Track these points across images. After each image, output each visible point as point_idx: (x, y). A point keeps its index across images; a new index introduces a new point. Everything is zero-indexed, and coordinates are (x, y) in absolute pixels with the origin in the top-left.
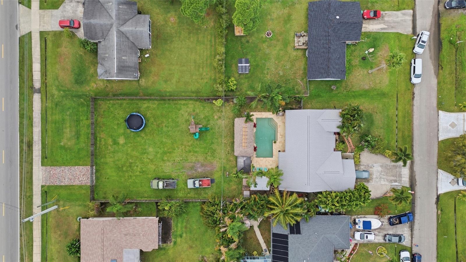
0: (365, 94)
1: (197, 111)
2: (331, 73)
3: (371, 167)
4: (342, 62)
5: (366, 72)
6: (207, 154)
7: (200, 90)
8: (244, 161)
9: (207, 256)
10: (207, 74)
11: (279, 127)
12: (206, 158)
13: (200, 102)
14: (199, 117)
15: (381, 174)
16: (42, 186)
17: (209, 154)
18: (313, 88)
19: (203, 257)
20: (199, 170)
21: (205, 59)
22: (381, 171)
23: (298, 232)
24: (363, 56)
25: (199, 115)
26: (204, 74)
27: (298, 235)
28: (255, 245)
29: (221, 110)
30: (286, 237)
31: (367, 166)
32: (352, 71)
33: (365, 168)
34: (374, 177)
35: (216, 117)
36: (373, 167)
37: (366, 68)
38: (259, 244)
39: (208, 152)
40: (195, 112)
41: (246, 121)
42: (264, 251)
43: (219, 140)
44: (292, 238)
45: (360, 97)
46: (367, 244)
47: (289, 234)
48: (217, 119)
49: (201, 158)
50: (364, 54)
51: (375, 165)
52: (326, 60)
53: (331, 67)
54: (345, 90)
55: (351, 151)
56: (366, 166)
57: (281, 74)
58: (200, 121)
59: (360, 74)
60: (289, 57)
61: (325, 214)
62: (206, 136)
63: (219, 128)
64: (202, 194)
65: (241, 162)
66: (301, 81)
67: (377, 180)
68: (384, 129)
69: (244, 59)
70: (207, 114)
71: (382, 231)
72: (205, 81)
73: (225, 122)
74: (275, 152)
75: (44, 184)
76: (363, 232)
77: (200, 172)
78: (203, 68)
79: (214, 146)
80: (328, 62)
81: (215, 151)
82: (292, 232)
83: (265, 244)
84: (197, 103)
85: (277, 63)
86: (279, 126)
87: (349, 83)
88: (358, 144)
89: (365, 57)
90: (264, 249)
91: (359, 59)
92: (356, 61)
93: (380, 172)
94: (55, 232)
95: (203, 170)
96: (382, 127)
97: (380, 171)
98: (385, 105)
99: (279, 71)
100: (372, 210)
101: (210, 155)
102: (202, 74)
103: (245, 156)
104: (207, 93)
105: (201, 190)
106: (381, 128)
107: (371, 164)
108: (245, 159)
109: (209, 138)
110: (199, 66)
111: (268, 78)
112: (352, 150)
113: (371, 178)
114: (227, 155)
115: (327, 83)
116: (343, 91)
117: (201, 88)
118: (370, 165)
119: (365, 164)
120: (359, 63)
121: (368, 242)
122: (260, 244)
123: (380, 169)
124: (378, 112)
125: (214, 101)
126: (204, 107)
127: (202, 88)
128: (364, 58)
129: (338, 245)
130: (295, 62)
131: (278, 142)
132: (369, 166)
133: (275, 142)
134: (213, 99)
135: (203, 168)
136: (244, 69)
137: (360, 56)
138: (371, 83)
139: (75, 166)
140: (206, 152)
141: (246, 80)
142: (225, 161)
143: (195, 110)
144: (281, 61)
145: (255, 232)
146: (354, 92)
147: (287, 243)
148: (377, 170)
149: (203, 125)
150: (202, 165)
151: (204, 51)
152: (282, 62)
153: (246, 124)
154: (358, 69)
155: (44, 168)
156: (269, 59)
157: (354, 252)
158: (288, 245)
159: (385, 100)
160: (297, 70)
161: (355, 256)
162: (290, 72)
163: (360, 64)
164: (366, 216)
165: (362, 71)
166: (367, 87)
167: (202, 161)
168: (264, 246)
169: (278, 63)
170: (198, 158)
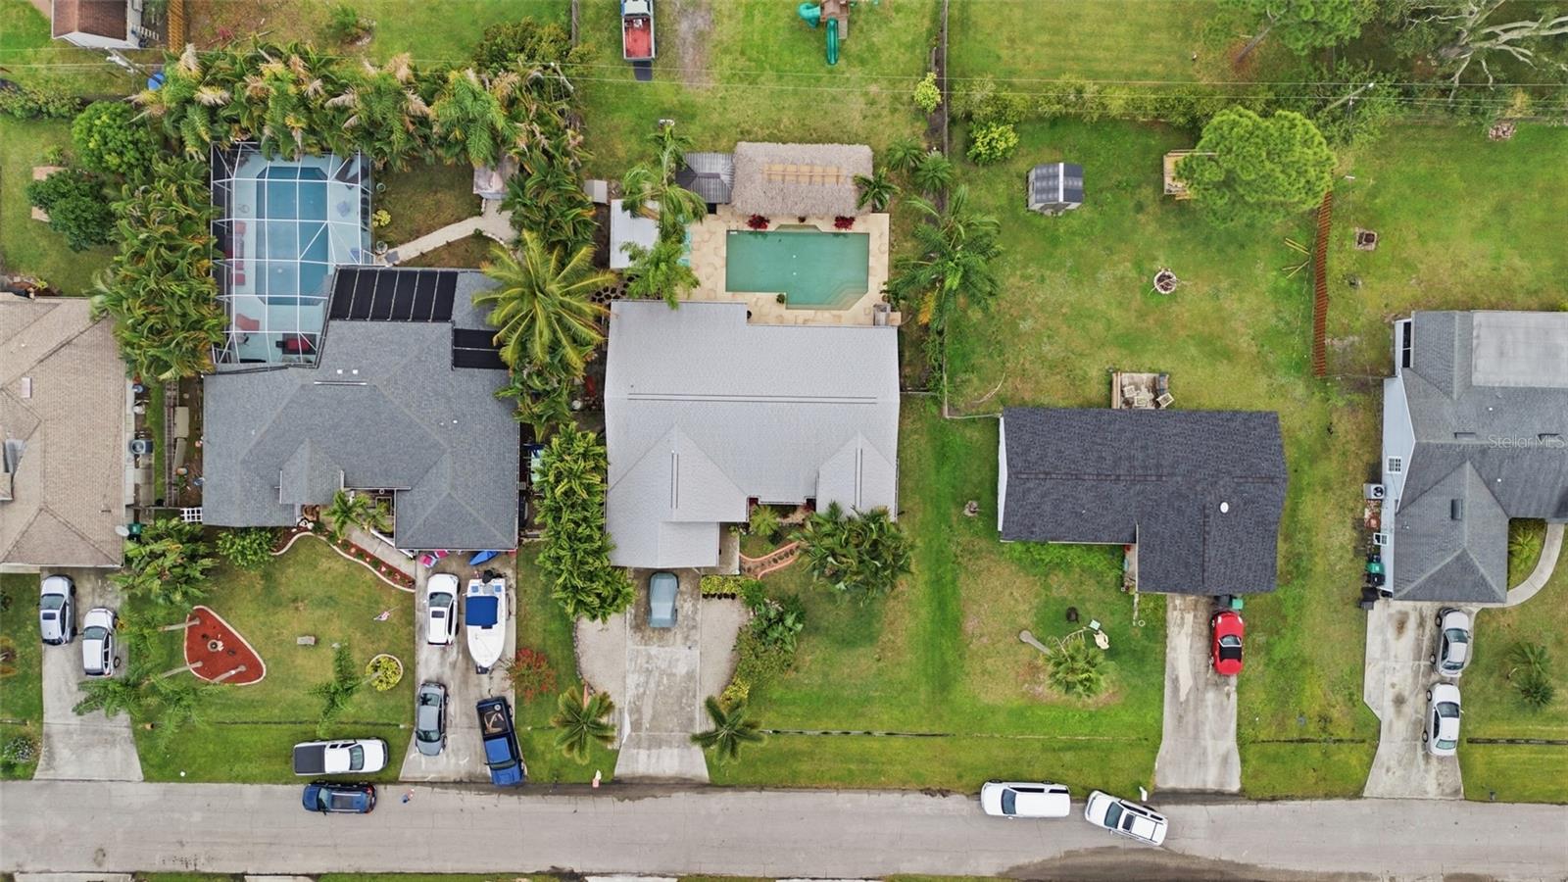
0: (947, 620)
1: (898, 22)
2: (1028, 485)
3: (687, 638)
4: (1063, 529)
5: (1023, 621)
6: (743, 53)
7: (971, 33)
8: (717, 176)
9: (375, 47)
10: (1028, 60)
11: (834, 316)
12: (727, 51)
13: (929, 31)
14: (875, 28)
15: (662, 673)
17: (742, 62)
19: (368, 31)
20: (684, 26)
21: (1081, 52)
22: (675, 675)
23: (460, 361)
24: (1080, 612)
25: (884, 26)
26: (1030, 50)
27: (448, 358)
28: (412, 221)
29: (899, 106)
30: (444, 314)
31: (691, 623)
32: (1027, 575)
33: (686, 617)
34: (654, 650)
35: (873, 89)
36: (689, 644)
37: (1037, 624)
38: (416, 234)
39: (750, 60)
40: (894, 14)
42: (391, 251)
43: (793, 102)
44: (437, 335)
45: (935, 604)
46: (412, 623)
47: (453, 323)
48: (866, 94)
49: (726, 31)
50: (1087, 617)
51: (696, 652)
52: (1073, 466)
53: (1049, 484)
54: (960, 548)
55: (746, 567)
56: (694, 619)
57: (1025, 326)
58: (861, 31)
59: (1016, 600)
60: (1081, 355)
61: (525, 472)
62: (809, 54)
63: (834, 99)
64: (598, 35)
65: (710, 164)
66: (997, 395)
67: (641, 660)
68: (821, 686)
69: (1081, 184)
70: (884, 56)
71: (458, 674)
72: (1004, 53)
73: (855, 123)
74: (750, 298)
76: (455, 604)
77: (676, 27)
78: (1050, 44)
79: (768, 83)
80: (1066, 474)
81: (753, 82)
82: (460, 336)
83: (415, 254)
84: (927, 23)
85: (1064, 311)
86: (840, 317)
87: (983, 563)
88: (772, 592)
89: (1077, 619)
90: (396, 253)
91: (1070, 597)
92: (1062, 588)
93: (669, 671)
95: (684, 40)
96: (831, 677)
97: (674, 671)
98: (905, 689)
99: (1033, 316)
100: (535, 640)
101: (740, 67)
102: (1028, 40)
103: (732, 181)
104: (960, 57)
105: (611, 31)
106: (826, 675)
107: (697, 638)
108: (725, 178)
109: (800, 62)
110: (1056, 32)
111: (1011, 280)
112: (749, 570)
113: (650, 638)
114: (738, 126)
115: (987, 485)
116: (958, 544)
117: (980, 37)
118: (695, 635)
119: (698, 618)
120: (1054, 599)
121: (418, 626)
122: (417, 237)
123: (681, 669)
124: (881, 664)
125: (932, 76)
126: (912, 46)
127: (981, 42)
128: (1073, 616)
129: (412, 504)
130: (1065, 373)
131: (781, 309)
132: (693, 632)
133: (781, 300)
134: (940, 74)
135: (690, 39)
136: (1044, 184)
137: (1083, 601)
138: (985, 640)
140: (748, 52)
141: (1004, 201)
142: (715, 118)
143: (901, 15)
144: (1070, 327)
145: (459, 220)
146: (954, 581)
147: (421, 316)
148: (678, 660)
149: (848, 42)
150: (701, 37)
151: (1108, 49)
152: (1064, 329)
153: (850, 181)
154: (1037, 595)
156: (1079, 282)
157: (383, 574)
158: (413, 320)
159: (923, 692)
160: (1037, 383)
161: (368, 577)
162: (1029, 358)
163: (1052, 601)
164: (513, 618)
165: (1026, 607)
166: (970, 625)
167: (715, 36)
168: (408, 251)
169: (1064, 315)
170: (725, 20)
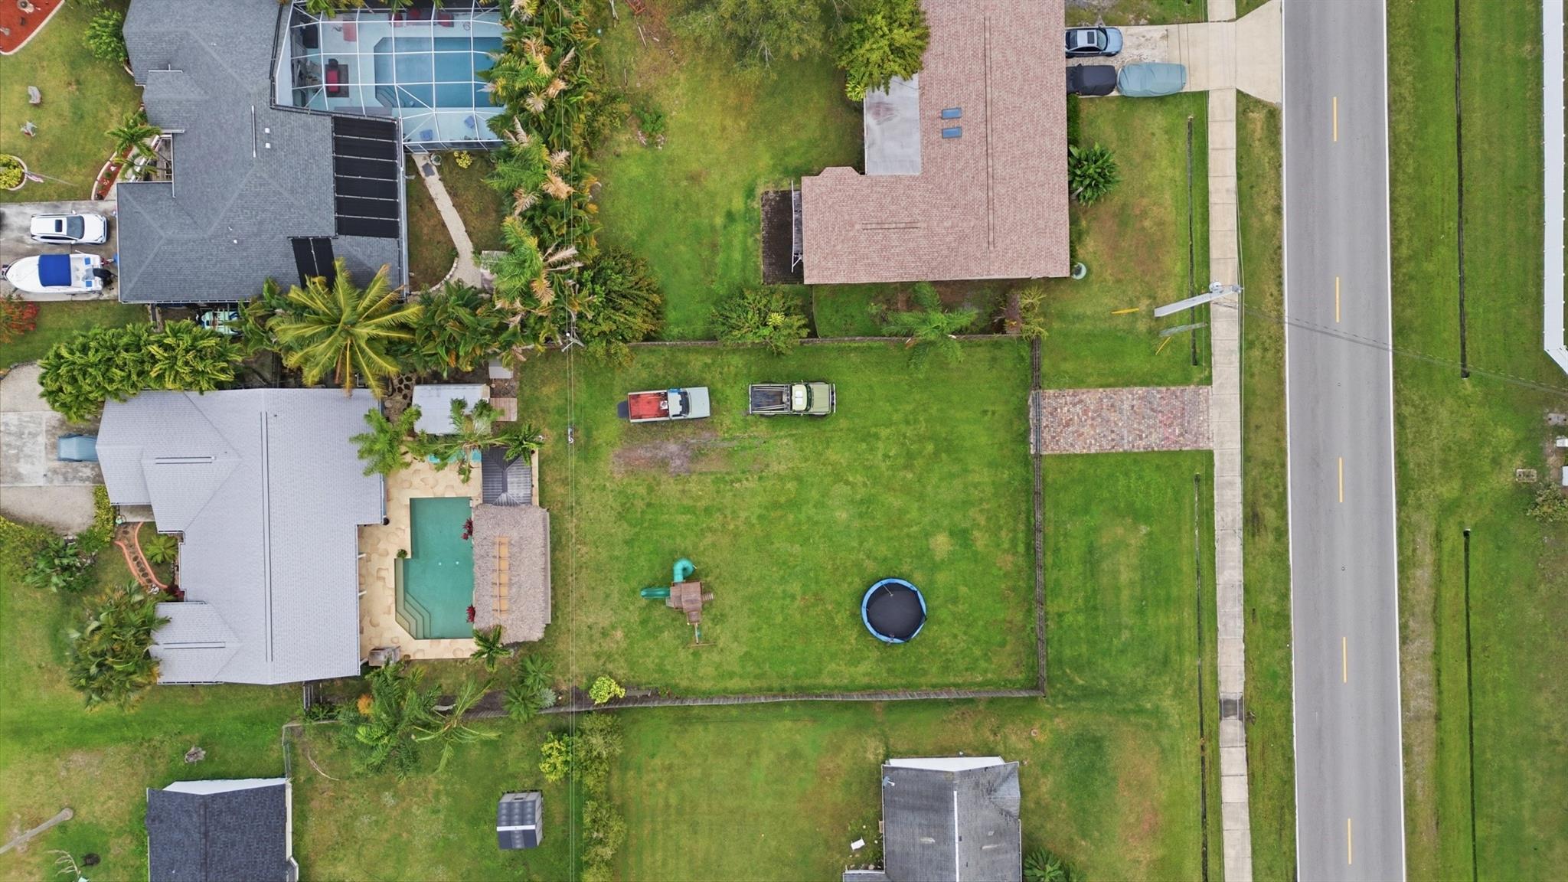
0: (83, 736)
1: (684, 655)
2: (195, 815)
3: (55, 472)
4: (160, 851)
5: (83, 811)
6: (649, 505)
7: (676, 727)
8: (505, 490)
9: (636, 148)
10: (653, 785)
11: (390, 607)
12: (650, 490)
13: (677, 686)
14: (678, 632)
15: (20, 449)
16: (1208, 381)
17: (640, 505)
18: (271, 749)
19: (652, 144)
20: (673, 447)
21: (660, 837)
22: (18, 461)
23: (300, 245)
24: (95, 868)
25: (679, 641)
26: (661, 786)
27: (300, 234)
28: (466, 189)
29: (601, 662)
30: (344, 227)
31: (70, 476)
32: (131, 813)
33: (76, 471)
34: (42, 439)
35: (619, 634)
36: (49, 474)
37: (81, 825)
38: (453, 192)
39: (643, 512)
40: (691, 651)
41: (498, 631)
42: (434, 169)
43: (604, 554)
44: (322, 223)
45: (101, 720)
46: (61, 198)
47: (335, 238)
48: (614, 627)
49: (670, 488)
50: (90, 874)
51: (42, 482)
52: (216, 859)
53: (196, 836)
54: (158, 744)
55: (129, 529)
56: (74, 478)
57: (387, 797)
58: (674, 620)
59: (104, 803)
60: (359, 855)
61: (214, 307)
62: (651, 569)
63: (607, 596)
64: (660, 364)
65: (519, 484)
66: (317, 774)
67: (32, 428)
68: (12, 609)
69: (519, 846)
70: (650, 643)
71: (12, 245)
72: (657, 762)
73: (584, 618)
74: (402, 518)
75: (1204, 390)
76: (73, 242)
77: (672, 440)
78: (668, 806)
79: (622, 531)
80: (206, 854)
81: (621, 517)
82: (324, 246)
83: (432, 192)
84: (684, 683)
85: (404, 835)
86: (389, 613)
87: (141, 769)
88: (103, 556)
89: (86, 865)
90: (433, 174)
91: (111, 857)
92: (119, 848)
93: (21, 455)
94: (1161, 224)
95: (660, 448)
96: (20, 620)
97: (22, 460)
98: (13, 694)
99: (397, 804)
100: (48, 319)
101: (635, 502)
102: (671, 783)
103: (501, 504)
104: (653, 718)
105: (664, 377)
106: (22, 614)
107: (56, 483)
108: (503, 497)
109: (642, 561)
110: (680, 811)
111: (434, 781)
112: (126, 532)
113: (53, 435)
114: (578, 503)
115: (223, 768)
116: (162, 742)
117: (673, 736)
118: (58, 481)
119: (77, 483)
120: (107, 842)
121: (58, 204)
122: (450, 194)
123: (23, 468)
124: (35, 669)
125: (621, 693)
126: (661, 669)
127: (667, 737)
128: (89, 861)
129: (159, 199)
130: (340, 840)
131: (394, 555)
132: (61, 478)
133: (403, 553)
134: (627, 699)
135: (661, 454)
136: (517, 811)
137: (107, 869)
138: (64, 773)
139: (1096, 455)
140: (650, 510)
141: (511, 769)
142: (585, 481)
143: (691, 657)
144: (388, 841)
145: (470, 235)
146: (124, 739)
147: (340, 206)
148: (33, 464)
149: (663, 607)
150: (663, 463)
151: (664, 864)
152: (385, 836)
153: (497, 622)
154: (110, 824)
155: (1203, 445)
156: (433, 848)
157: (109, 168)
158: (336, 199)
159: (14, 713)
160: (330, 813)
161: (104, 153)
162: (355, 803)
163: (105, 839)
164: (69, 298)
165: (98, 814)
166: (78, 757)
167: (664, 477)
168: (435, 186)
169: (400, 835)
170: (680, 487)
